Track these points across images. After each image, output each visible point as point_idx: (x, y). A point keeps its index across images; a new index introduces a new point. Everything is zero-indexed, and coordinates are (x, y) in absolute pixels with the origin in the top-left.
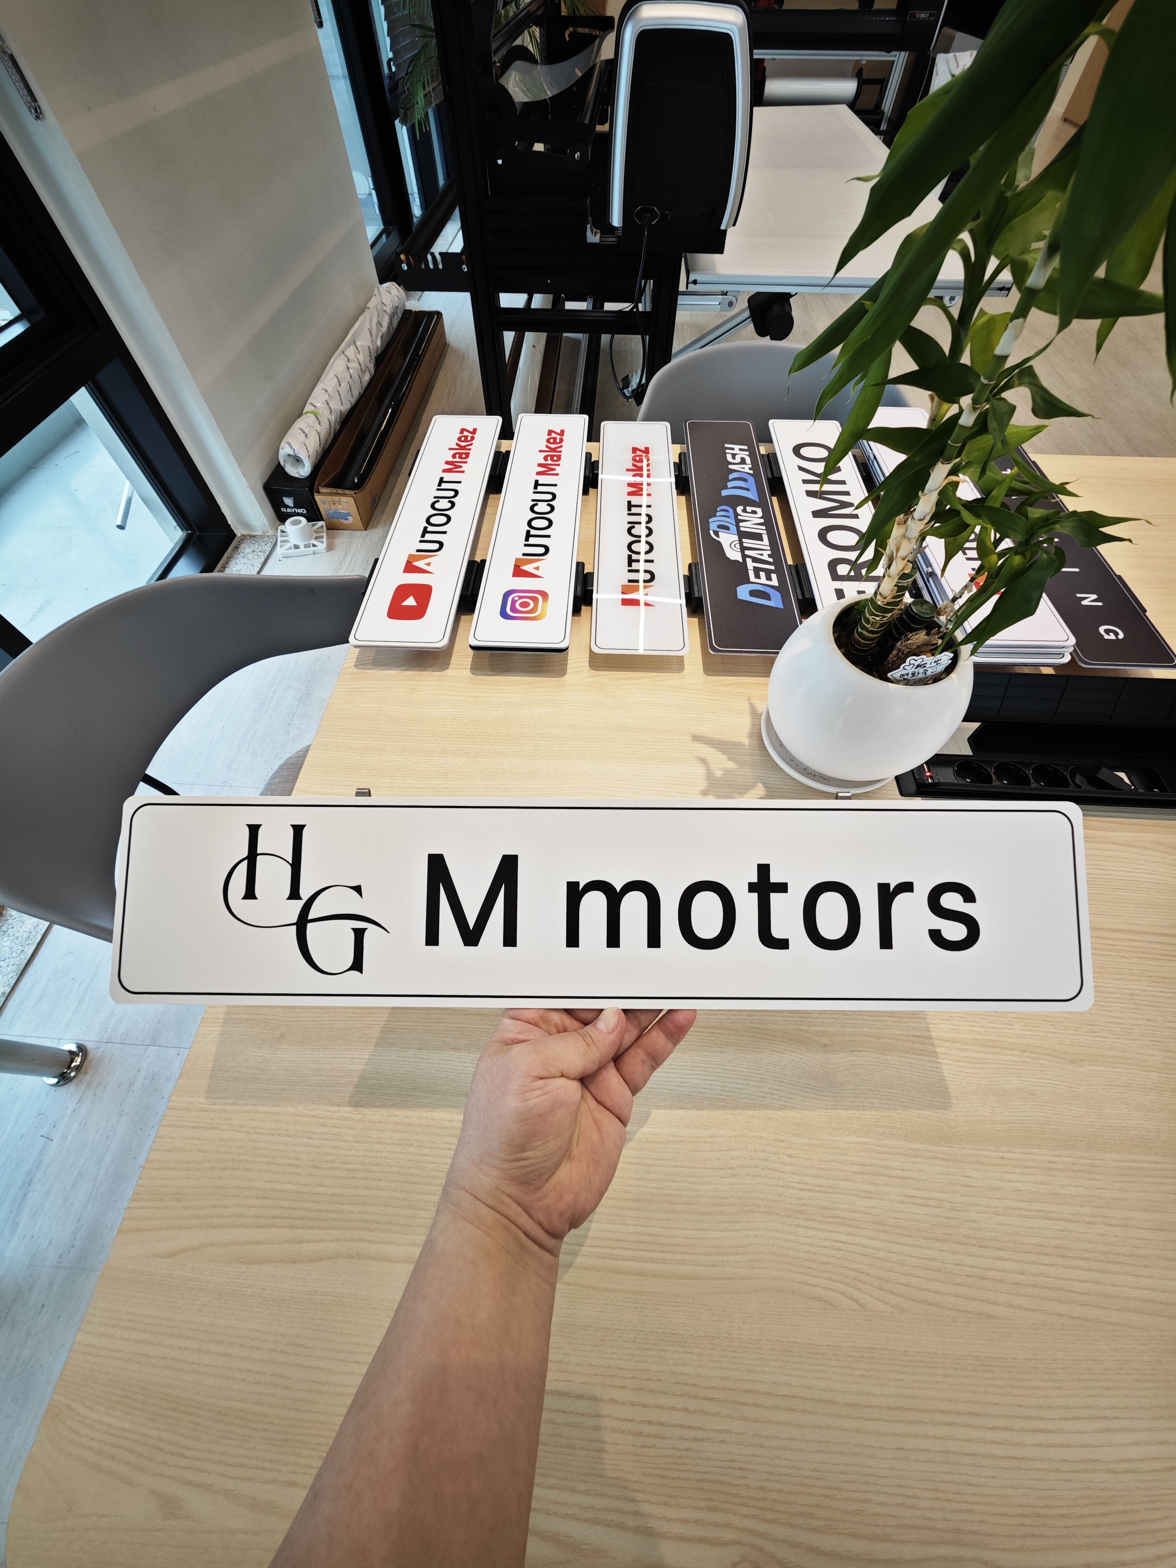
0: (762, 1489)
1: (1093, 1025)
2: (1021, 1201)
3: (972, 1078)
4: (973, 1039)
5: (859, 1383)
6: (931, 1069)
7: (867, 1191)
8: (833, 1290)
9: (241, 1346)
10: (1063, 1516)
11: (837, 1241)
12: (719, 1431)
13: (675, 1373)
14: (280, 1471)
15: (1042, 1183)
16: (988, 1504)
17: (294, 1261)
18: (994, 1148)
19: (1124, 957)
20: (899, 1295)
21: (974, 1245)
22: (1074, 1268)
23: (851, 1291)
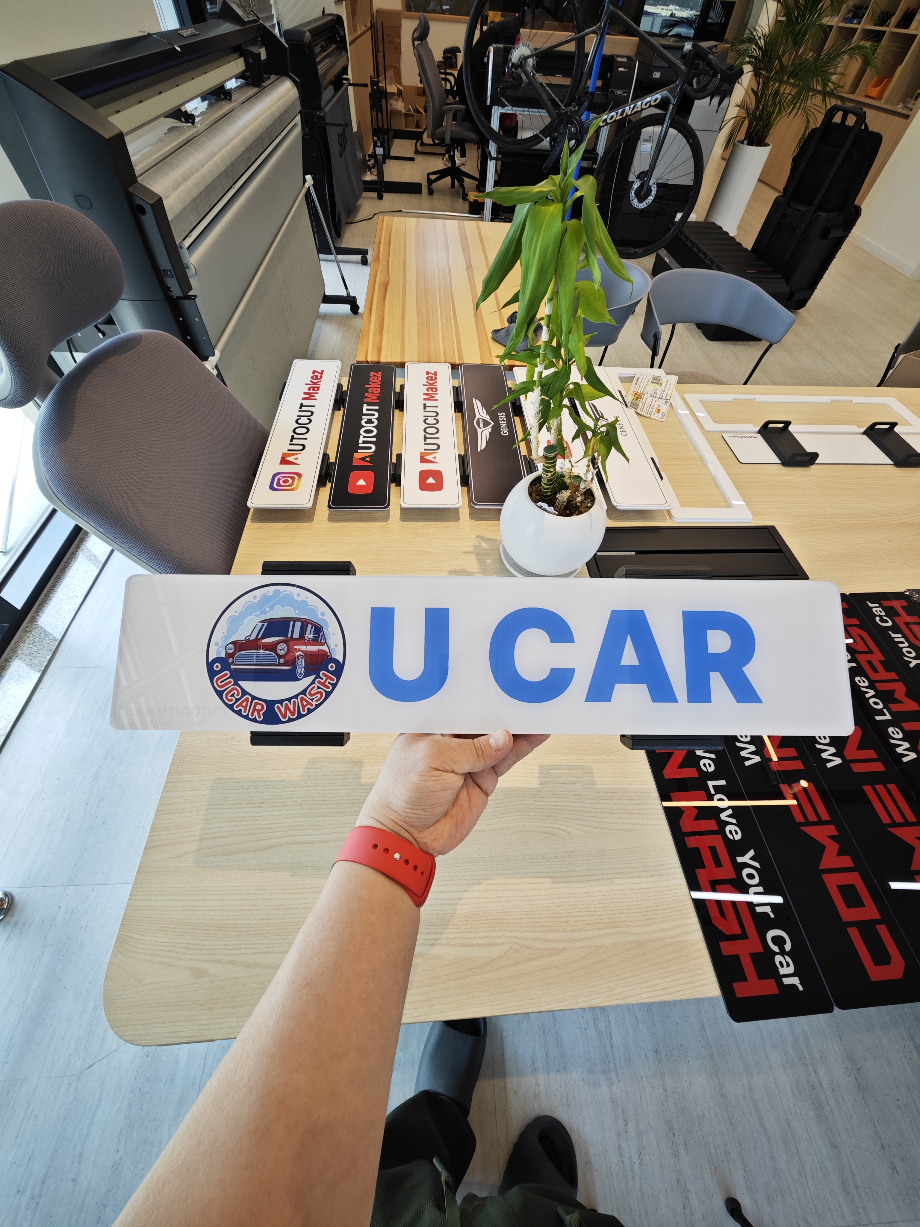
0: (520, 918)
5: (568, 867)
7: (572, 781)
8: (554, 828)
9: (228, 894)
10: (664, 909)
11: (556, 806)
12: (497, 897)
13: (473, 875)
14: (260, 948)
16: (630, 909)
17: (255, 850)
20: (587, 826)
23: (563, 827)
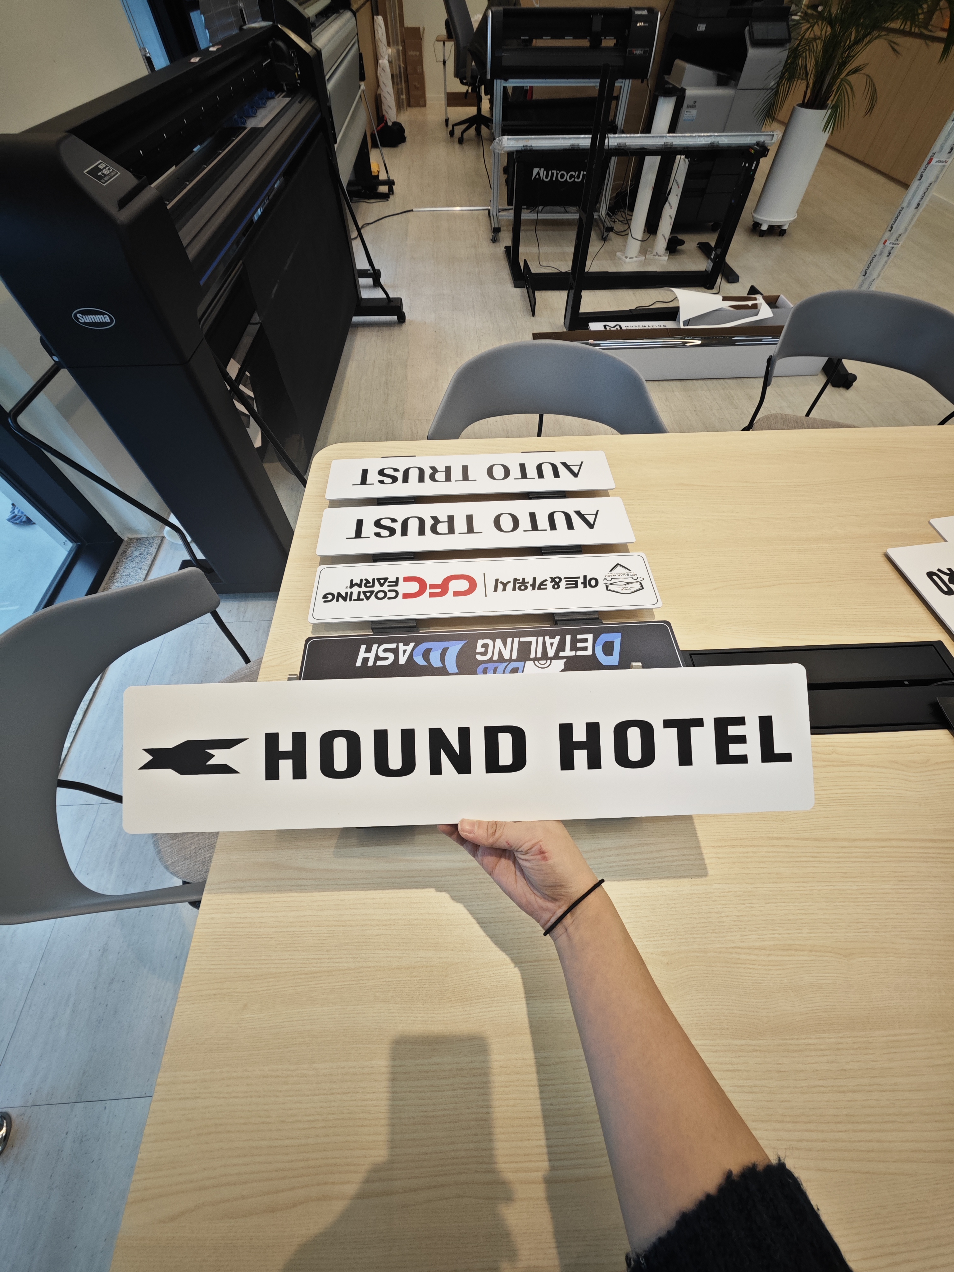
1: (859, 923)
2: (819, 1079)
3: (777, 979)
4: (774, 945)
6: (746, 975)
15: (833, 1062)
18: (796, 1037)
19: (875, 862)
21: (789, 1122)
22: (861, 1131)
